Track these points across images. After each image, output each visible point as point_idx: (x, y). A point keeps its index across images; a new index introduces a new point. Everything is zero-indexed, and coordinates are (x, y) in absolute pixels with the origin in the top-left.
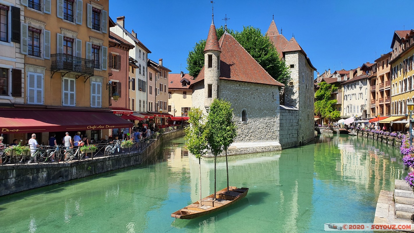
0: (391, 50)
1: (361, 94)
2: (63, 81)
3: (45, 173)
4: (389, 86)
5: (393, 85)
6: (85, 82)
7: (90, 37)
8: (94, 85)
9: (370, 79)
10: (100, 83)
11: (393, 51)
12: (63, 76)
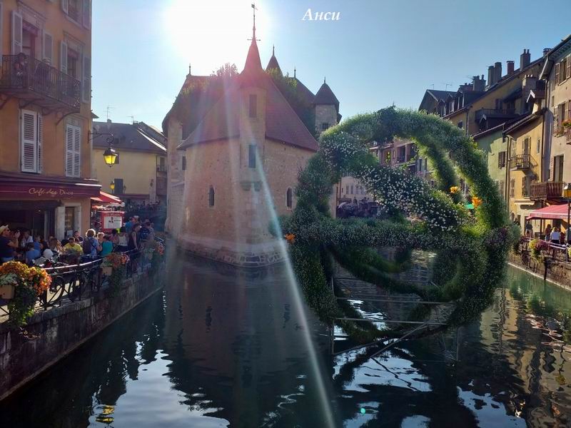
2: (21, 118)
3: (56, 329)
6: (57, 124)
7: (64, 32)
8: (70, 131)
10: (79, 129)
12: (21, 107)
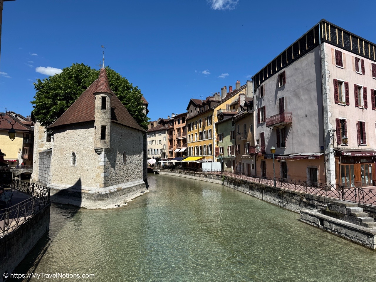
0: (187, 111)
1: (160, 141)
4: (186, 136)
5: (189, 135)
9: (167, 130)
11: (189, 112)
